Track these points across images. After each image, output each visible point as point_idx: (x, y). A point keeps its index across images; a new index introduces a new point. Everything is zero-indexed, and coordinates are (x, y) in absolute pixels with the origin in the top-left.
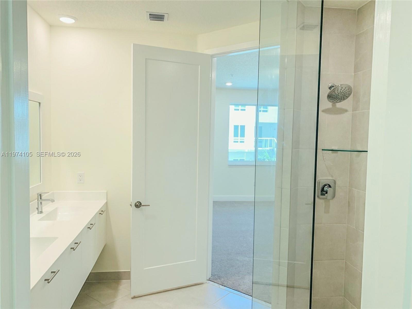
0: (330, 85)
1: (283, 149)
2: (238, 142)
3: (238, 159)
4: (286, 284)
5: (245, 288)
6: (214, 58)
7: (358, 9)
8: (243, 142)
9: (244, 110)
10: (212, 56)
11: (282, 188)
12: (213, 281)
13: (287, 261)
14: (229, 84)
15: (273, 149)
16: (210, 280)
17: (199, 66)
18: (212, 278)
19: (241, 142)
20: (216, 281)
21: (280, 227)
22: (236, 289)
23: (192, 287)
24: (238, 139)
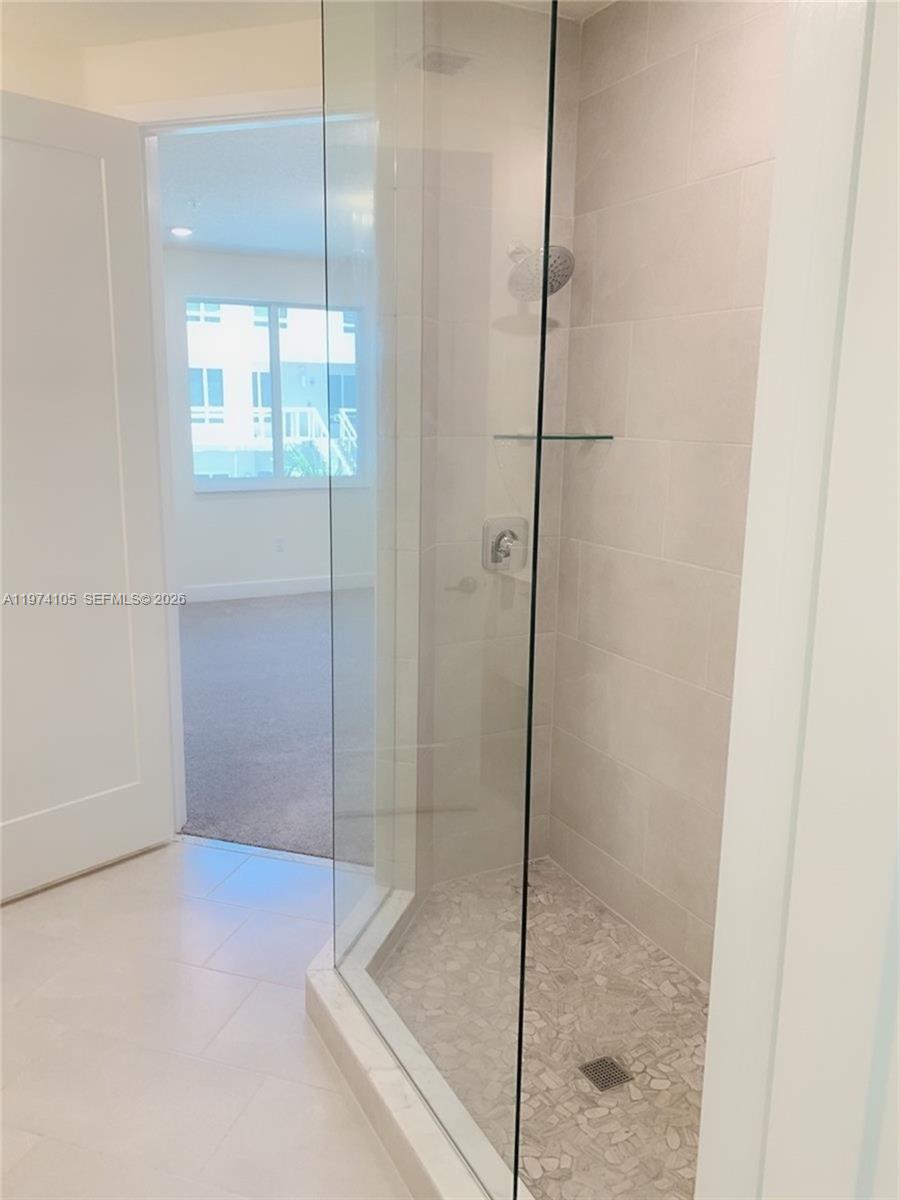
0: (512, 248)
1: (396, 437)
2: (203, 421)
3: (208, 476)
4: (415, 805)
5: (293, 836)
6: (150, 139)
7: (583, 20)
8: (221, 421)
9: (217, 320)
10: (145, 130)
11: (396, 550)
12: (193, 832)
13: (416, 746)
14: (182, 233)
15: (311, 442)
16: (185, 833)
17: (103, 161)
18: (190, 824)
19: (212, 421)
20: (203, 833)
21: (395, 657)
22: (265, 842)
23: (132, 862)
24: (203, 413)
